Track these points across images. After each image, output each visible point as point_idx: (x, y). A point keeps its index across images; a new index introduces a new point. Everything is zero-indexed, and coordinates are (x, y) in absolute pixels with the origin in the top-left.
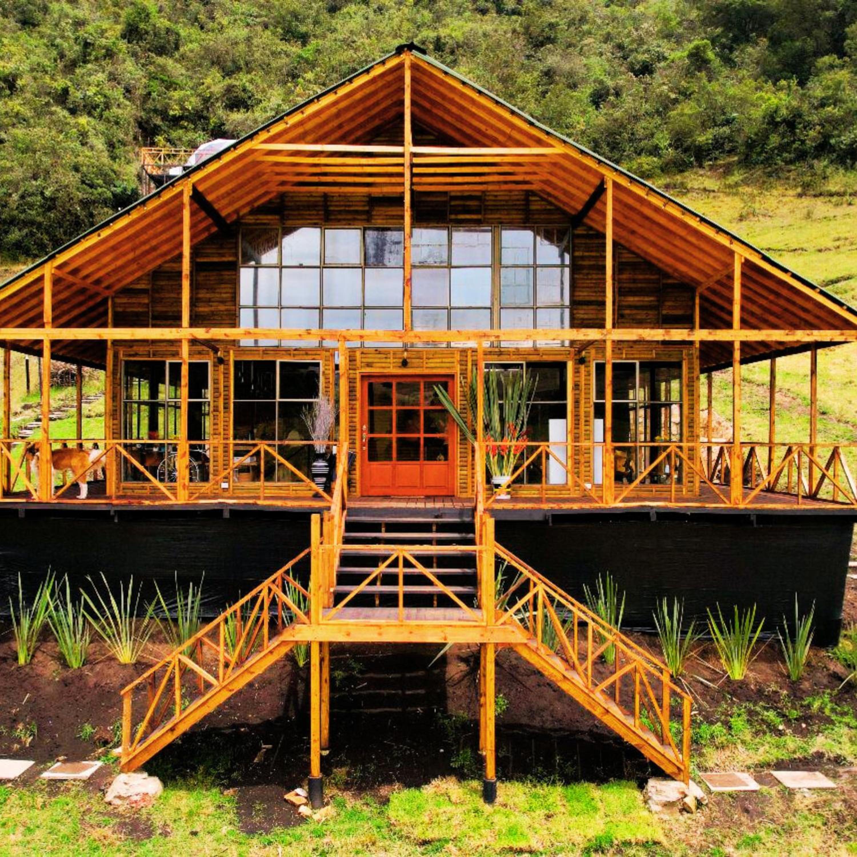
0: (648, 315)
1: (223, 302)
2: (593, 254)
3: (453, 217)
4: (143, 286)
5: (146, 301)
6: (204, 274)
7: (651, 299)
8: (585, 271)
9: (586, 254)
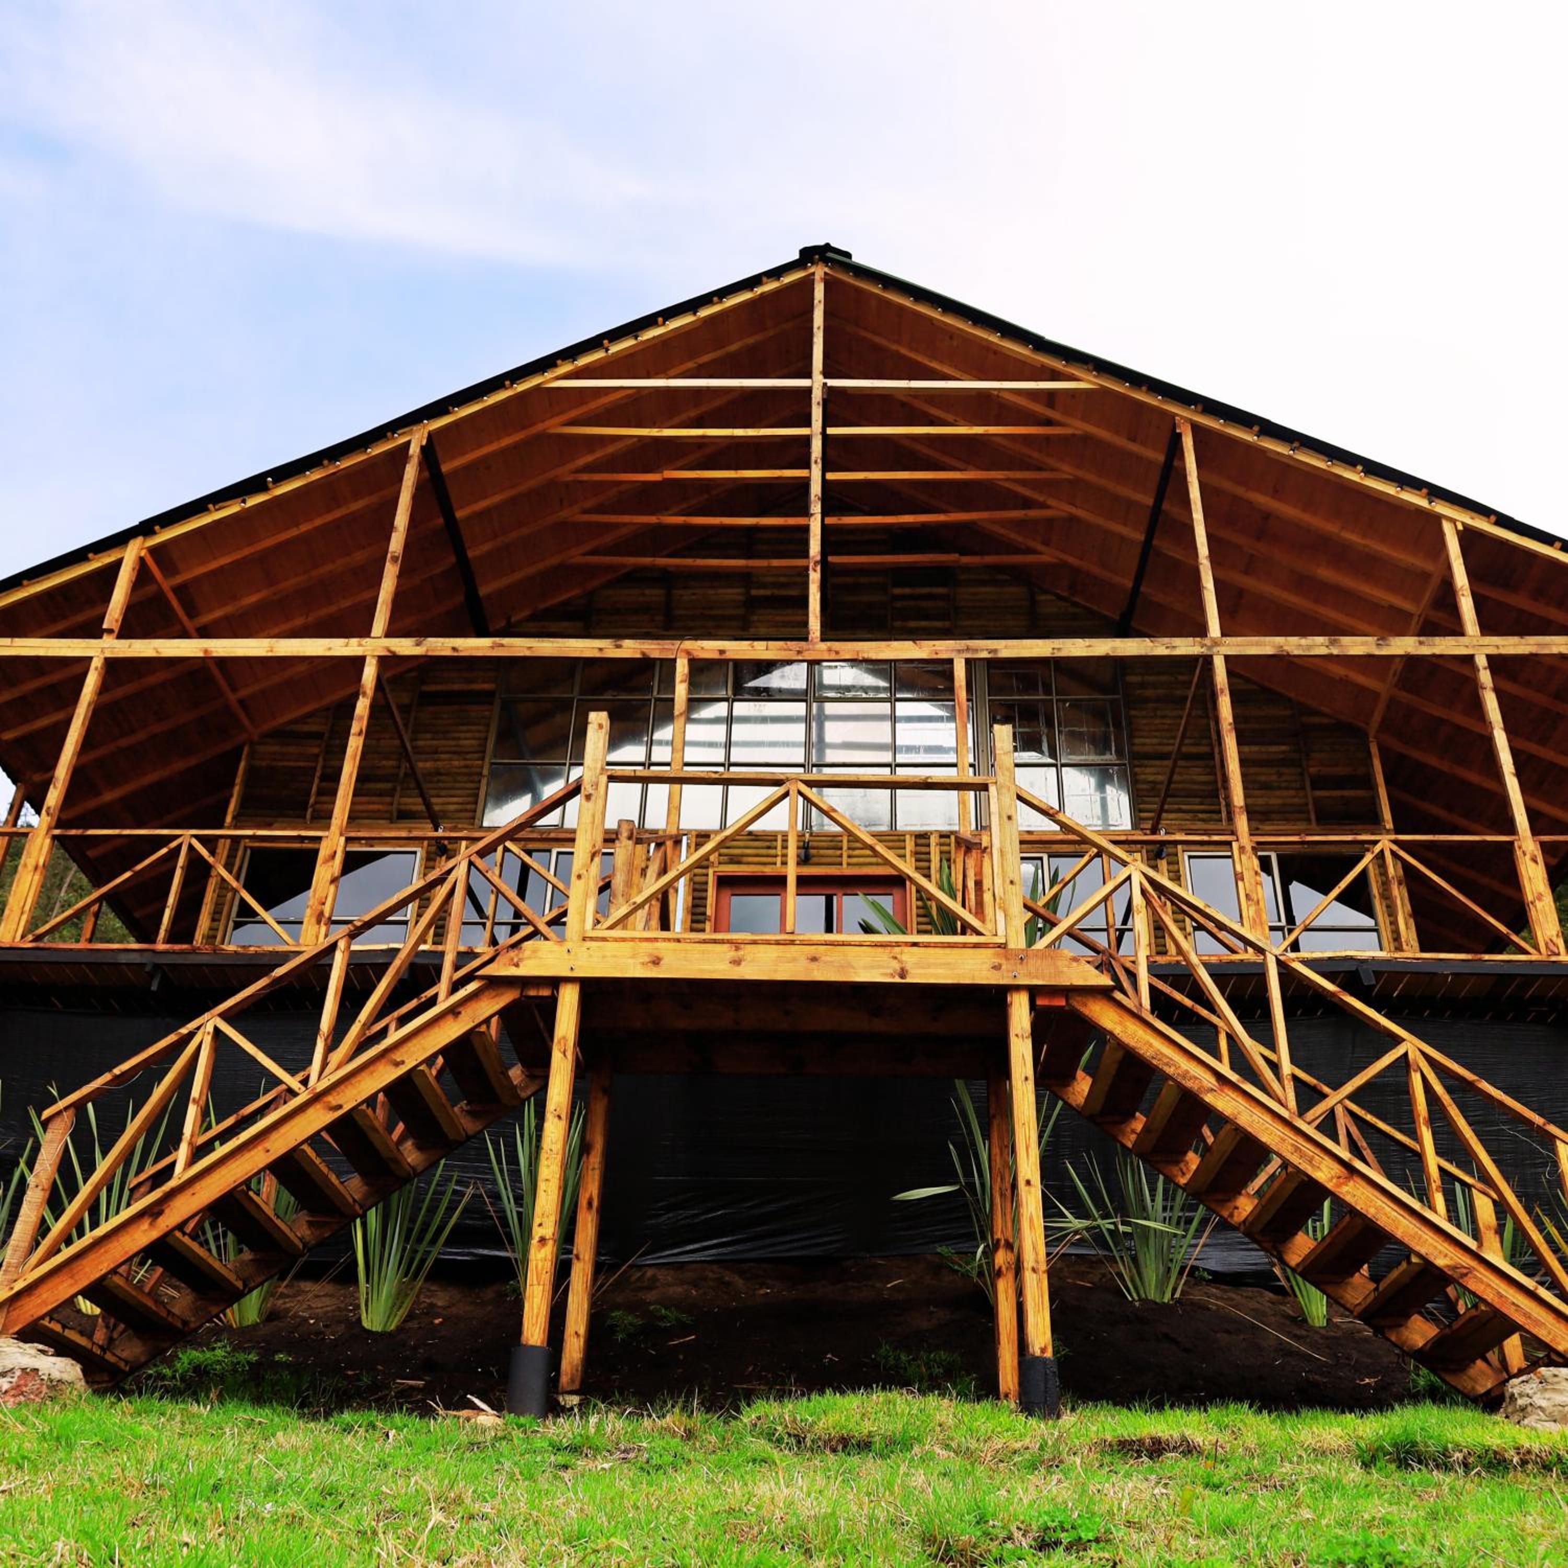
0: (1280, 775)
1: (460, 753)
2: (1164, 678)
3: (898, 624)
4: (314, 728)
5: (316, 750)
6: (431, 709)
7: (1283, 748)
8: (1151, 705)
9: (1151, 679)
